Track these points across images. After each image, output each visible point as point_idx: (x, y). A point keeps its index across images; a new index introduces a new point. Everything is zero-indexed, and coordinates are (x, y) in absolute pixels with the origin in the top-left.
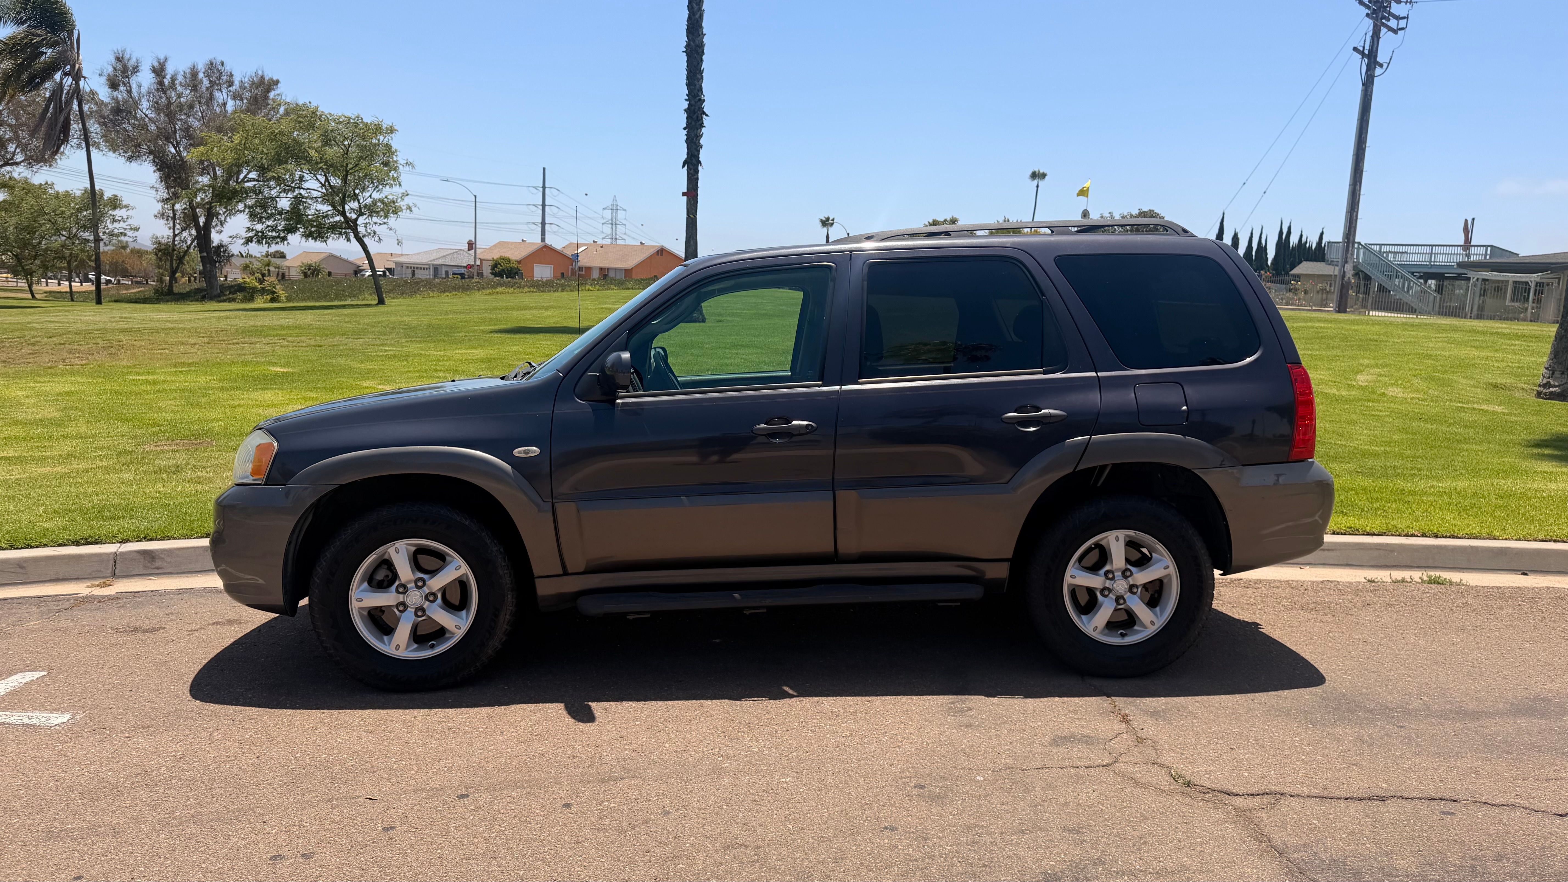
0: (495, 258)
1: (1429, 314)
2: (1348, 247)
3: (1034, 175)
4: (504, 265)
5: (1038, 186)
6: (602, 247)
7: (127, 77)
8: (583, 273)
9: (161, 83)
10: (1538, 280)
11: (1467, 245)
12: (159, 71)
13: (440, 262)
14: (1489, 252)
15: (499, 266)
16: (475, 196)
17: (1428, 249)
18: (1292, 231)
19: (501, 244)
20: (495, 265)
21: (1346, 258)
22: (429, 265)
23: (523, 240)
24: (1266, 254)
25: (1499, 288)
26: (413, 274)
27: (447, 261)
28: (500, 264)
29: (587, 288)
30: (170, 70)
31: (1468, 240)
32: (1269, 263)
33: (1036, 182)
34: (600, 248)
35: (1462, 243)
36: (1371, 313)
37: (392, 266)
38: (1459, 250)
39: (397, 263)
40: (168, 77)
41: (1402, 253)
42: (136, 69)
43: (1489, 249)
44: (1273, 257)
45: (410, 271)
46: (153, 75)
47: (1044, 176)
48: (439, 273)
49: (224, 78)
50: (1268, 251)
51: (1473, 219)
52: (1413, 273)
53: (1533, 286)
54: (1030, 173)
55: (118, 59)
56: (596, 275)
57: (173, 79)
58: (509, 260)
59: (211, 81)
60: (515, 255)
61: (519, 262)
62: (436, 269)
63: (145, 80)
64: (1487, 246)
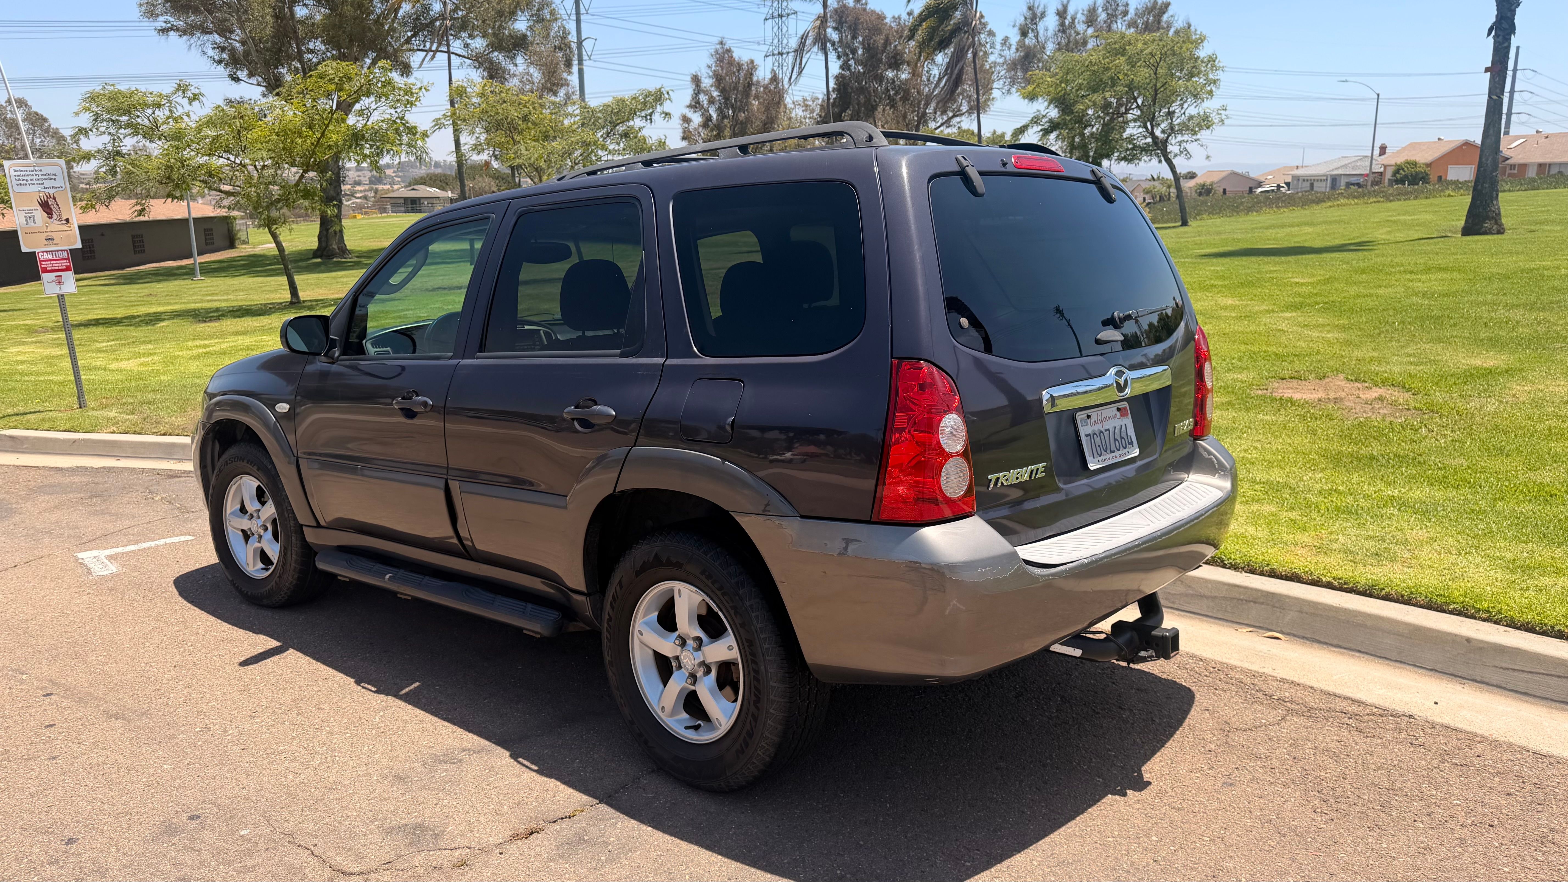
0: (1399, 162)
4: (1407, 171)
6: (1547, 137)
7: (1035, 24)
8: (1516, 172)
9: (1062, 24)
12: (1062, 14)
13: (1340, 172)
15: (1401, 171)
16: (1378, 95)
19: (1413, 146)
20: (1398, 169)
22: (1327, 176)
23: (1439, 139)
26: (1312, 185)
27: (1349, 171)
28: (1403, 169)
29: (1447, 194)
30: (1071, 10)
34: (1543, 139)
37: (1289, 180)
39: (1294, 177)
40: (1069, 17)
42: (1043, 15)
45: (1307, 184)
46: (1057, 18)
48: (1338, 184)
49: (1121, 8)
55: (1030, 8)
56: (1532, 173)
57: (1073, 19)
58: (1415, 164)
59: (1108, 14)
60: (1423, 157)
61: (1429, 165)
62: (1335, 180)
63: (1050, 23)
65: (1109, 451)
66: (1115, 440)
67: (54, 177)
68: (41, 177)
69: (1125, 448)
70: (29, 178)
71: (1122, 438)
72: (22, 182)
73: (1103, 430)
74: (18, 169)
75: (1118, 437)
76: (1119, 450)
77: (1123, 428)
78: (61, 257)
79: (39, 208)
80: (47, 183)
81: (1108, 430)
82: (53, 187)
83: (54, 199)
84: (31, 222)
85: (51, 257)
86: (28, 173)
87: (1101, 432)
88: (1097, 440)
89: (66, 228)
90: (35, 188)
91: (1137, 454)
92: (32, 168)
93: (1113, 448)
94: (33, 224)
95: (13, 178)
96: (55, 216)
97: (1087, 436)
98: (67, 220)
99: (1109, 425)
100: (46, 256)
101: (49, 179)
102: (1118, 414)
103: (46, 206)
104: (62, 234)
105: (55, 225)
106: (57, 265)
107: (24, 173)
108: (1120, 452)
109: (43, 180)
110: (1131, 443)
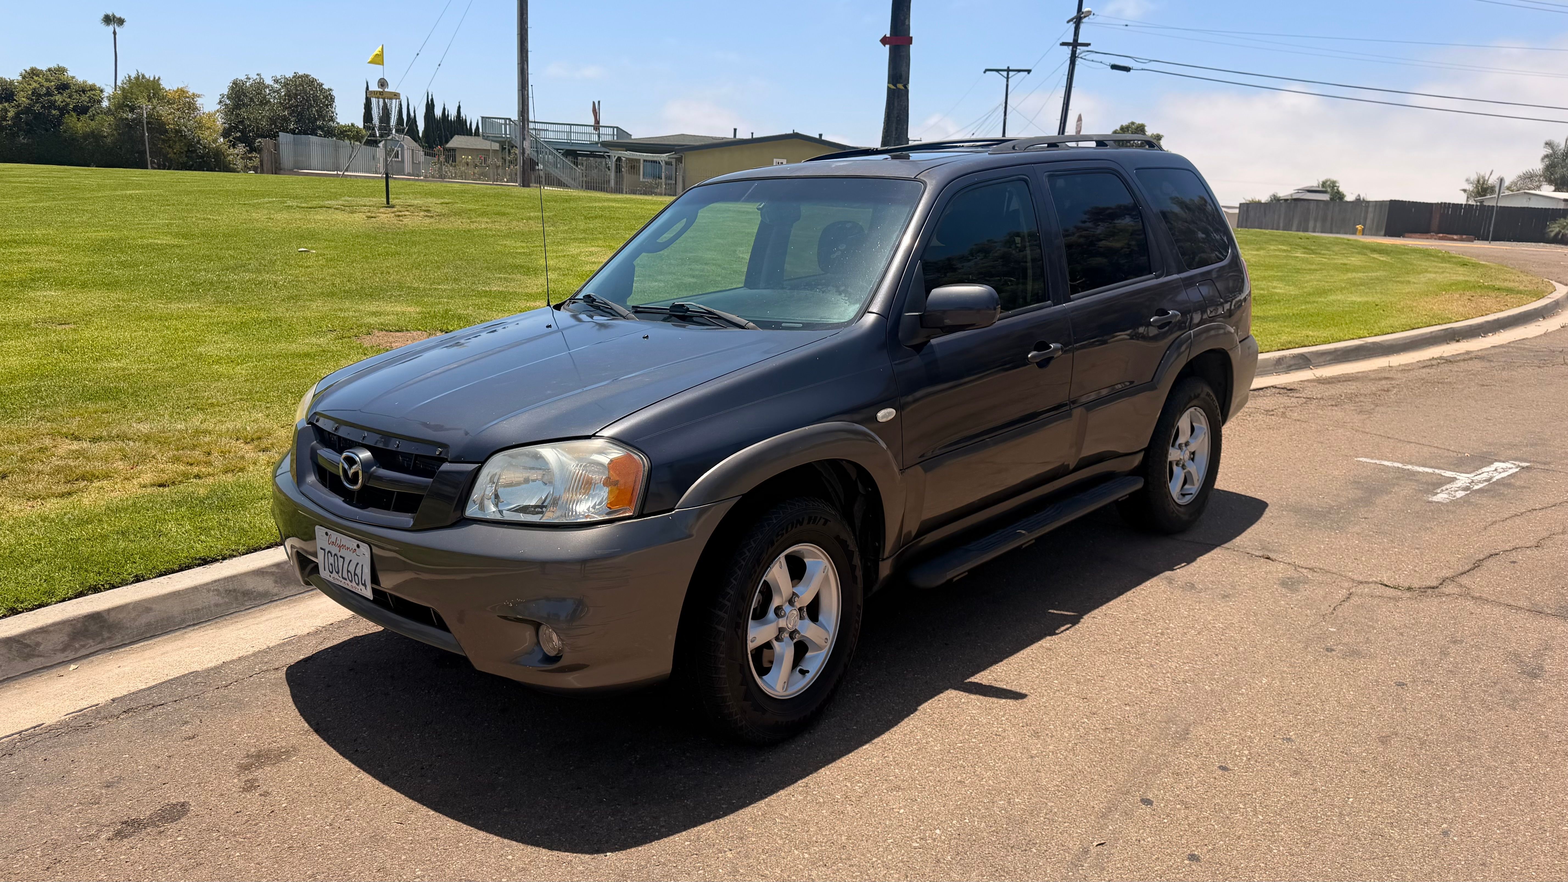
1: (577, 188)
2: (524, 124)
3: (108, 20)
5: (115, 33)
10: (667, 159)
11: (597, 126)
14: (615, 133)
17: (567, 128)
18: (435, 103)
21: (524, 135)
24: (417, 126)
25: (633, 165)
31: (597, 122)
32: (421, 135)
33: (111, 28)
35: (593, 124)
36: (546, 188)
38: (591, 130)
41: (544, 130)
43: (615, 129)
44: (423, 129)
47: (121, 22)
50: (418, 123)
51: (599, 102)
52: (557, 150)
53: (663, 164)
54: (102, 16)
64: (613, 127)
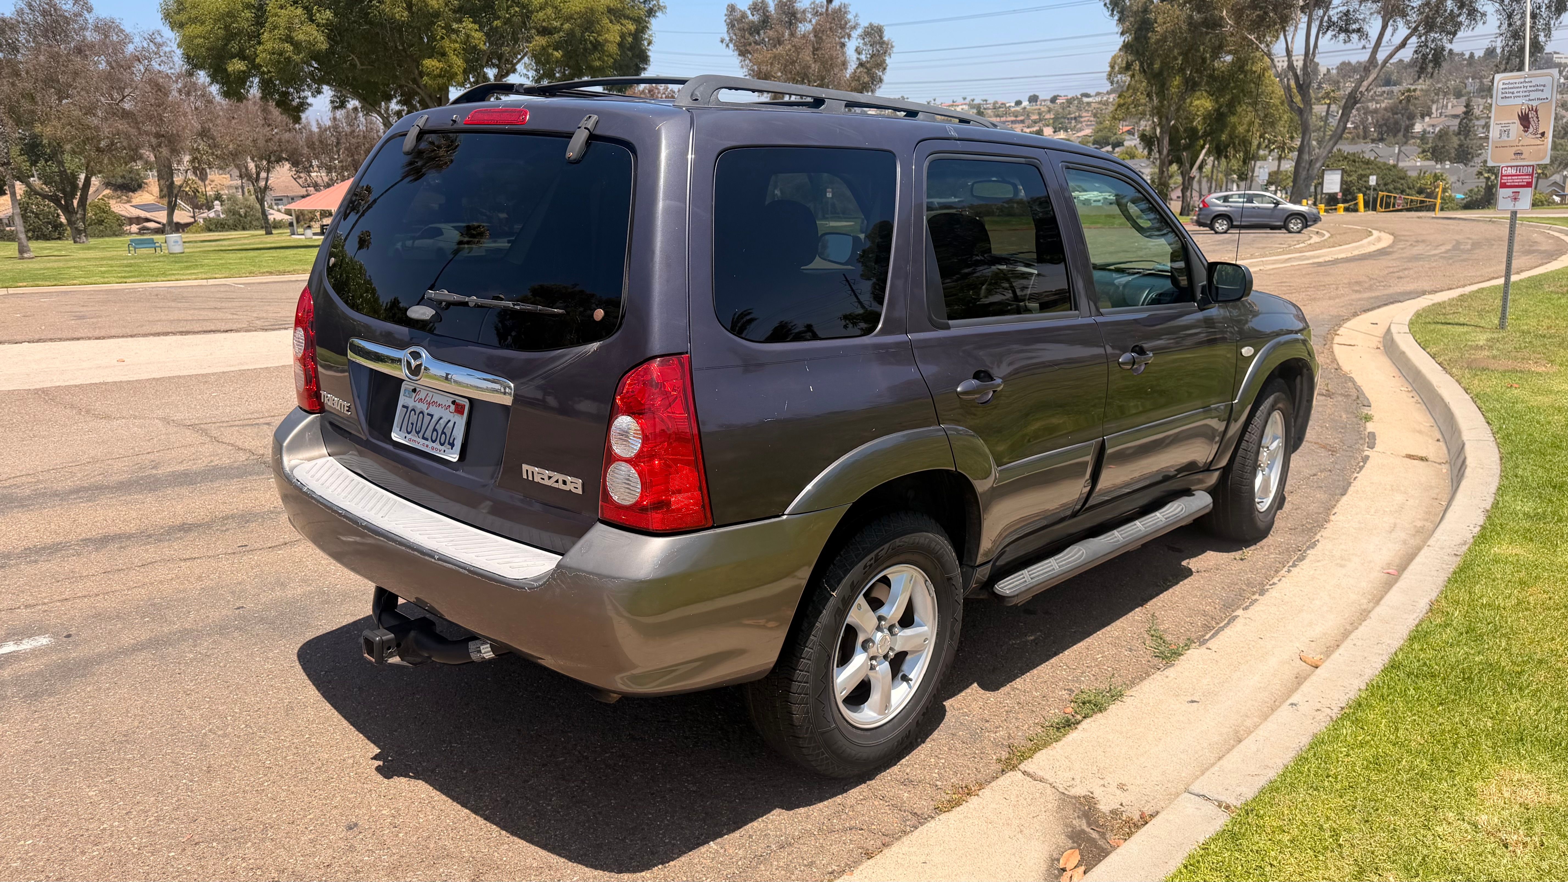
65: (421, 434)
66: (435, 430)
67: (1542, 88)
68: (1529, 89)
69: (442, 445)
70: (1515, 90)
71: (443, 433)
72: (1507, 95)
73: (426, 412)
74: (1507, 82)
75: (439, 428)
76: (434, 442)
77: (451, 425)
78: (1525, 173)
79: (1517, 121)
80: (1533, 95)
81: (432, 416)
82: (1538, 99)
83: (1536, 111)
84: (1504, 137)
85: (1514, 172)
86: (1517, 85)
87: (422, 412)
88: (414, 418)
89: (1539, 142)
90: (1519, 101)
91: (455, 460)
92: (1522, 80)
93: (428, 434)
94: (1506, 138)
95: (1500, 91)
96: (1531, 130)
97: (404, 406)
98: (1543, 134)
99: (437, 412)
100: (1510, 171)
101: (1536, 90)
102: (453, 407)
103: (1525, 120)
104: (1531, 149)
105: (1529, 139)
106: (1517, 180)
107: (1510, 86)
108: (434, 445)
109: (1530, 91)
110: (452, 445)
